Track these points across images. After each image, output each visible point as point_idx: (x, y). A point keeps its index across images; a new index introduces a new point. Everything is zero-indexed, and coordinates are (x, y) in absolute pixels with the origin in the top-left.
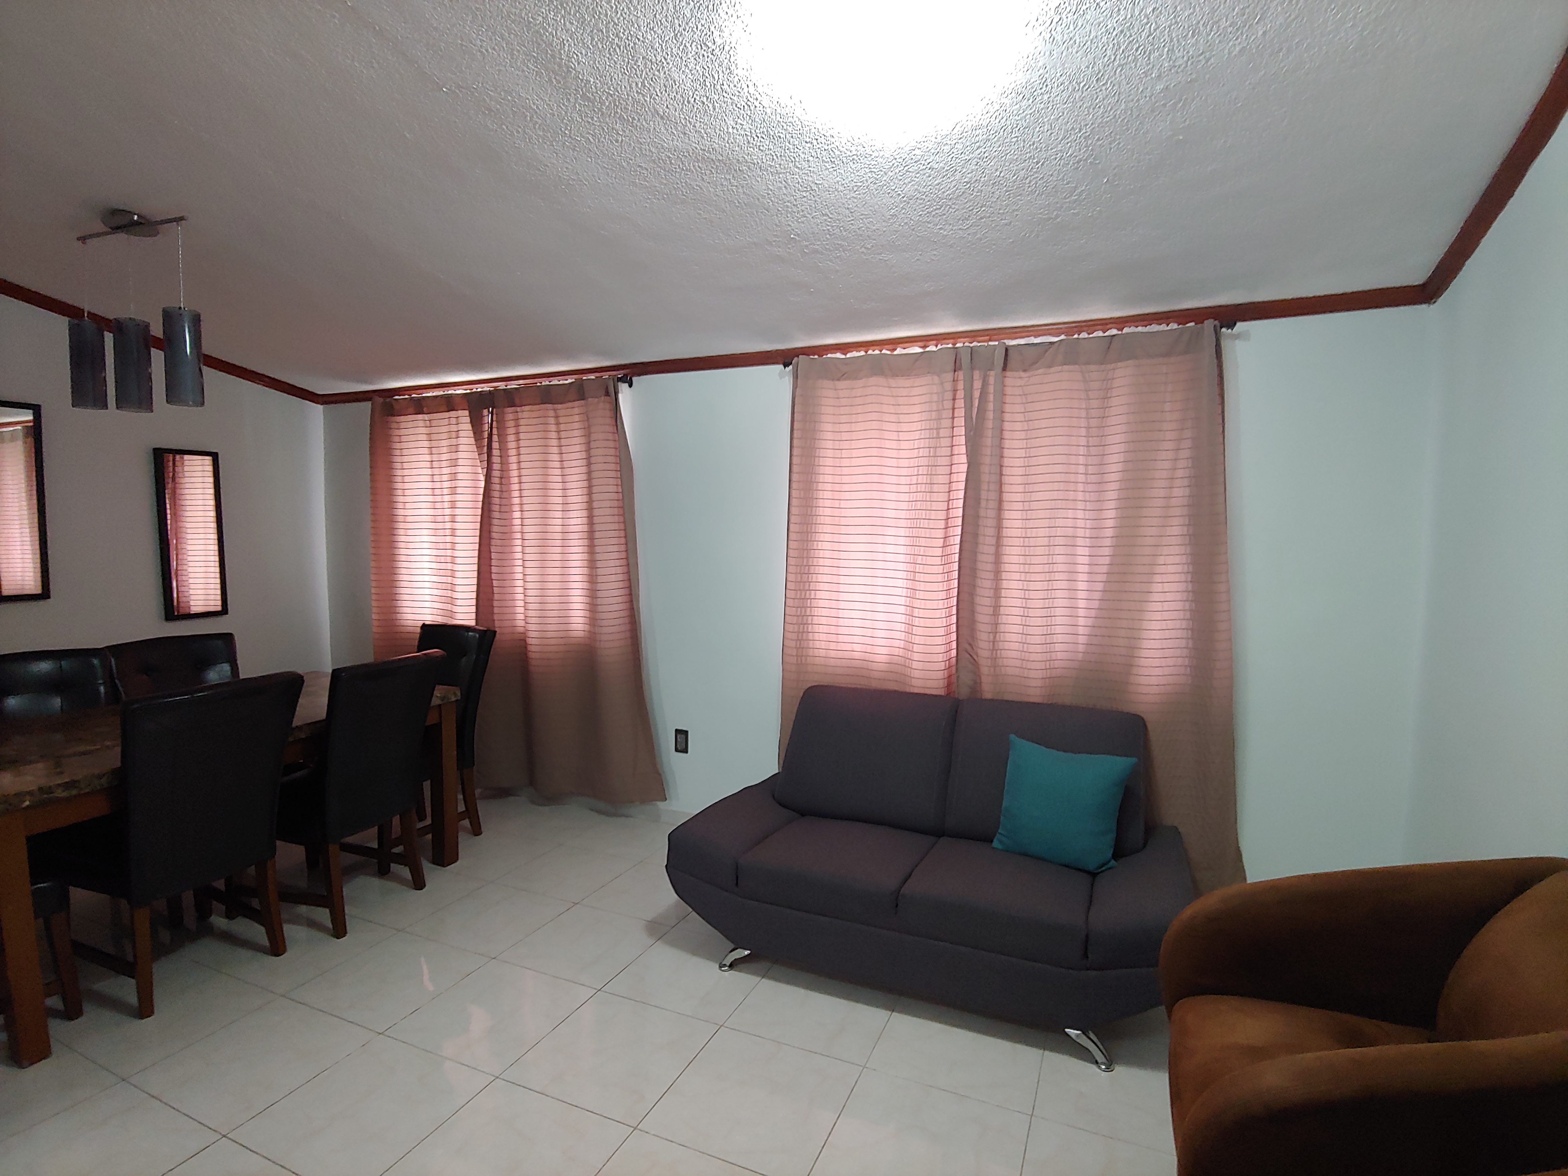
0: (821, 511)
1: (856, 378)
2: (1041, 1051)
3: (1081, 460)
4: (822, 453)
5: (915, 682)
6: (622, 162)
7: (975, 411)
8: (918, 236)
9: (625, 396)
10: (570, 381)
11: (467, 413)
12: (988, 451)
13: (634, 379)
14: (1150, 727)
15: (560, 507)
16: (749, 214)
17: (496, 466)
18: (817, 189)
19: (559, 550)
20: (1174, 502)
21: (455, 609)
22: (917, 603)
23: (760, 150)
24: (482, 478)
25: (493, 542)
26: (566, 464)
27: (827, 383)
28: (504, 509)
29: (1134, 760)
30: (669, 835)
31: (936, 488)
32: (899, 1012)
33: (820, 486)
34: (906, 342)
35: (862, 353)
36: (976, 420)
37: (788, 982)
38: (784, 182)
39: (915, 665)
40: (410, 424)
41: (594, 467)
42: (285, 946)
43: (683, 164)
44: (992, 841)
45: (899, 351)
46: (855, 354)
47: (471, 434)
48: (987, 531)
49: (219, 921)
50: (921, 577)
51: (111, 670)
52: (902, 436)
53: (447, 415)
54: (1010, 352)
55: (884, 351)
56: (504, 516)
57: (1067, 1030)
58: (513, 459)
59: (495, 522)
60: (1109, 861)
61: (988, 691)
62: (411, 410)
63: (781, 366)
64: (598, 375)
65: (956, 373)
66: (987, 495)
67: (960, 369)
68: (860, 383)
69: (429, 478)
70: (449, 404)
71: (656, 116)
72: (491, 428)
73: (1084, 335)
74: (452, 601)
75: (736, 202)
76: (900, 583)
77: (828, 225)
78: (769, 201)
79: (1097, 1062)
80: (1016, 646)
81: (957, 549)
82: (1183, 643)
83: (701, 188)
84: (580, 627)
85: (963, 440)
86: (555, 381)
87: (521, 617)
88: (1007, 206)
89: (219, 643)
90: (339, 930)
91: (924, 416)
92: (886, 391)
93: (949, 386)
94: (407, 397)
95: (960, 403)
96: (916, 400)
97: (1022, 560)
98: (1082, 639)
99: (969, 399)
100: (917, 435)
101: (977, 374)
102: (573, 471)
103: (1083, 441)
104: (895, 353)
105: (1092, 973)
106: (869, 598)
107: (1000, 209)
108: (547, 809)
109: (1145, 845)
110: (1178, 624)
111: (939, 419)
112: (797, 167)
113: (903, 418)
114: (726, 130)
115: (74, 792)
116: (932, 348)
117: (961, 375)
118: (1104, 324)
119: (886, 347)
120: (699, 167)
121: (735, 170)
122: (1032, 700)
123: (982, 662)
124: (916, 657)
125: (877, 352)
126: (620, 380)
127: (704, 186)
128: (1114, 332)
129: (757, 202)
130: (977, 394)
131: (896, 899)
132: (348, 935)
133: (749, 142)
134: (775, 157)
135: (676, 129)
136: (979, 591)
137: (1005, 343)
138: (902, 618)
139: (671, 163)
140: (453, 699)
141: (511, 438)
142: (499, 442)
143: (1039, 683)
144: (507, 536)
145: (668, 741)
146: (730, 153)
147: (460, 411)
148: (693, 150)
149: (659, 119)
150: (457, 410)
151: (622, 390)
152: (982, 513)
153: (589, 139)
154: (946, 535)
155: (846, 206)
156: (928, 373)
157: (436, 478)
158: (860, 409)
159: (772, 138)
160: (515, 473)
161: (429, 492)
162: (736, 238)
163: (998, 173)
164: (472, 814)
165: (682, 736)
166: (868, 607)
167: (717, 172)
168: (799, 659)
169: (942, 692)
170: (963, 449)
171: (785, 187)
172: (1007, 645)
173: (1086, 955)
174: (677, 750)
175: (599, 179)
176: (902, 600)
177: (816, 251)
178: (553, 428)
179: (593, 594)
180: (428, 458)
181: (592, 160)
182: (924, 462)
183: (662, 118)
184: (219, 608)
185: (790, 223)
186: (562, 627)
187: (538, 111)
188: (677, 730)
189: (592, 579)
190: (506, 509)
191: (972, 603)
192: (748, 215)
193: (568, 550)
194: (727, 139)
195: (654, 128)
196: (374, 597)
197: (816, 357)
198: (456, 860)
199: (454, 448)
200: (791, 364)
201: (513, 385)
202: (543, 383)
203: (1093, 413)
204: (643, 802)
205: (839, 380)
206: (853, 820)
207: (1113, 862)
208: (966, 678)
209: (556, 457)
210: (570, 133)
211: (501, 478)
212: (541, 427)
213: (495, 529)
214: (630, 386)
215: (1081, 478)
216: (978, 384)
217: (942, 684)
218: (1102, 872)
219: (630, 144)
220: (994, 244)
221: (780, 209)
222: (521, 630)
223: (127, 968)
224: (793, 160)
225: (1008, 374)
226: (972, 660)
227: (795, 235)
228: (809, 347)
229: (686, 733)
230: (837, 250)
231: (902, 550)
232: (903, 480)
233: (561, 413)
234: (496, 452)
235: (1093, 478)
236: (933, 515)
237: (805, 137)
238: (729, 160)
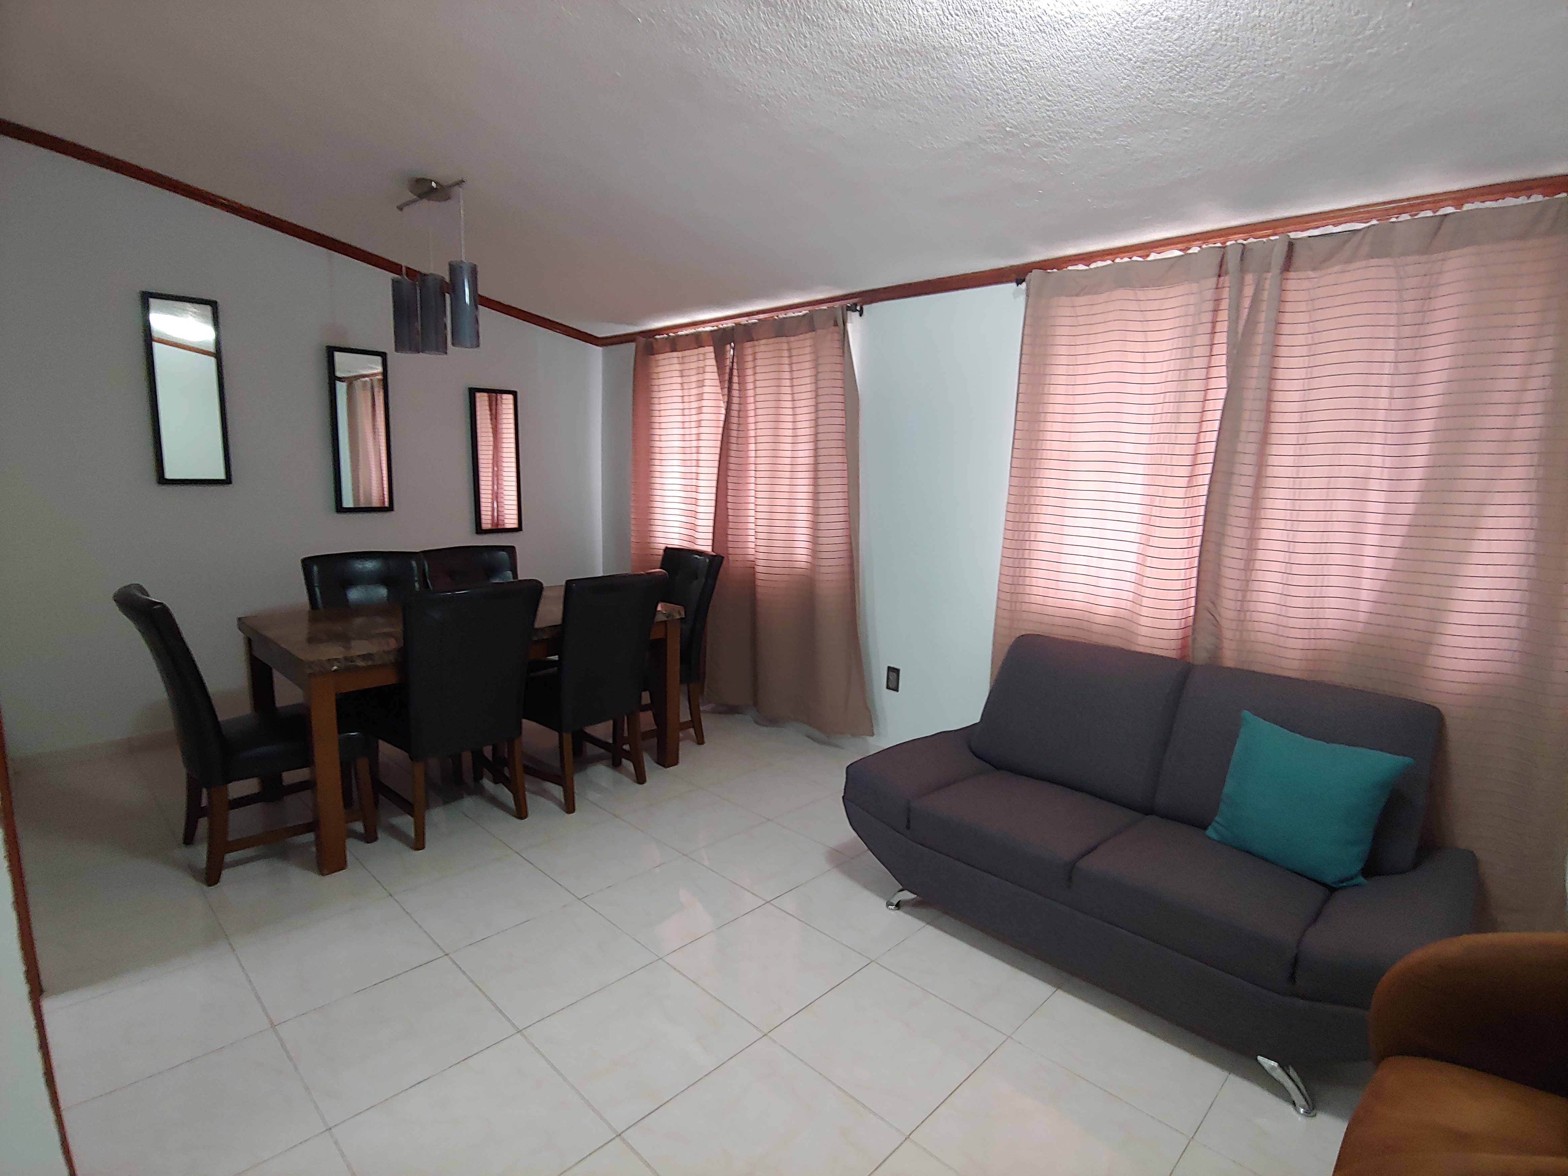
0: (1048, 445)
1: (1096, 293)
2: (1226, 1073)
3: (1386, 380)
4: (1055, 379)
5: (1142, 641)
6: (814, 69)
7: (1242, 323)
8: (1161, 110)
9: (855, 325)
10: (804, 312)
11: (711, 349)
12: (1255, 372)
13: (865, 307)
14: (1448, 721)
15: (789, 440)
16: (955, 108)
17: (735, 400)
18: (1028, 68)
19: (787, 481)
20: (1518, 434)
21: (698, 535)
22: (1151, 551)
23: (956, 29)
24: (723, 411)
25: (730, 473)
26: (797, 397)
27: (1064, 300)
28: (741, 441)
29: (1407, 760)
30: (847, 767)
31: (1183, 418)
32: (1065, 991)
33: (1049, 417)
34: (1161, 246)
35: (1109, 262)
36: (1242, 336)
37: (953, 935)
38: (989, 65)
39: (1143, 621)
40: (666, 362)
41: (821, 399)
42: (526, 812)
43: (876, 60)
44: (1205, 828)
45: (1153, 256)
46: (1100, 264)
47: (715, 369)
48: (1245, 469)
49: (487, 784)
50: (1157, 521)
51: (424, 570)
52: (1150, 357)
53: (696, 351)
54: (1297, 248)
55: (1135, 258)
56: (741, 447)
57: (1260, 1058)
58: (751, 393)
59: (733, 453)
60: (1356, 876)
61: (1230, 658)
62: (668, 349)
63: (1014, 284)
64: (830, 305)
65: (1222, 278)
66: (1250, 425)
67: (1227, 273)
68: (1102, 298)
69: (679, 412)
70: (697, 341)
71: (840, 9)
72: (733, 362)
73: (1405, 217)
74: (693, 527)
75: (939, 96)
76: (1134, 527)
77: (1048, 111)
78: (975, 90)
79: (1294, 1104)
80: (1272, 608)
81: (1204, 490)
82: (1512, 620)
83: (899, 86)
84: (804, 558)
85: (1223, 360)
86: (790, 314)
87: (752, 545)
88: (1275, 54)
89: (504, 554)
90: (569, 807)
91: (1176, 333)
92: (1133, 306)
93: (1209, 294)
94: (665, 336)
95: (1223, 315)
96: (1169, 314)
97: (1289, 505)
98: (1364, 606)
99: (1236, 308)
100: (1166, 356)
101: (1249, 278)
102: (803, 403)
103: (1390, 356)
104: (1149, 259)
105: (1301, 1002)
106: (1096, 543)
107: (1266, 60)
108: (765, 729)
109: (1416, 865)
110: (1508, 595)
111: (1193, 335)
112: (1002, 45)
113: (1151, 336)
114: (915, 13)
115: (370, 663)
116: (1195, 250)
117: (1226, 280)
118: (1435, 200)
119: (1139, 253)
120: (894, 62)
121: (933, 60)
122: (1287, 674)
123: (1225, 624)
124: (1145, 611)
125: (1126, 259)
126: (849, 309)
127: (903, 83)
128: (1450, 210)
129: (962, 93)
130: (1247, 303)
131: (1070, 871)
132: (576, 811)
133: (943, 24)
134: (974, 36)
135: (863, 22)
136: (1229, 541)
137: (1289, 236)
138: (1133, 567)
139: (864, 62)
140: (678, 617)
141: (750, 372)
142: (739, 376)
143: (1298, 655)
144: (743, 468)
145: (882, 677)
146: (924, 40)
147: (707, 348)
148: (884, 42)
149: (843, 13)
150: (704, 347)
151: (851, 320)
152: (1240, 447)
153: (779, 49)
154: (1192, 473)
155: (1067, 83)
156: (1186, 281)
157: (687, 412)
158: (1100, 328)
159: (967, 13)
160: (751, 407)
161: (680, 425)
162: (946, 139)
163: (1257, 13)
164: (696, 723)
165: (894, 672)
166: (1095, 552)
167: (914, 65)
168: (1013, 604)
169: (1172, 654)
170: (1223, 371)
171: (992, 71)
172: (1260, 607)
173: (1292, 978)
174: (888, 688)
175: (796, 92)
176: (1134, 547)
177: (1038, 144)
178: (786, 361)
179: (815, 526)
180: (680, 393)
181: (784, 71)
182: (1172, 387)
183: (847, 12)
184: (516, 526)
185: (1004, 114)
186: (787, 557)
187: (726, 27)
188: (889, 668)
189: (815, 511)
190: (744, 440)
191: (1219, 556)
192: (954, 110)
193: (795, 482)
194: (918, 24)
195: (841, 25)
196: (633, 522)
197: (1055, 270)
198: (675, 763)
199: (701, 384)
200: (1024, 280)
201: (753, 320)
202: (781, 316)
203: (1407, 319)
204: (854, 735)
205: (1077, 295)
206: (1044, 780)
207: (1361, 880)
208: (1204, 641)
209: (788, 390)
210: (759, 45)
211: (739, 411)
212: (775, 361)
213: (732, 460)
214: (861, 315)
215: (1383, 404)
216: (1249, 291)
217: (1174, 645)
218: (1341, 888)
219: (819, 48)
220: (1264, 108)
221: (989, 98)
222: (752, 558)
223: (408, 807)
224: (995, 35)
225: (1292, 275)
226: (1215, 622)
227: (1011, 128)
228: (1045, 261)
229: (897, 671)
230: (1063, 140)
231: (1138, 489)
232: (1147, 409)
233: (794, 345)
234: (735, 386)
235: (1398, 404)
236: (1178, 449)
237: (1004, 5)
238: (925, 47)
